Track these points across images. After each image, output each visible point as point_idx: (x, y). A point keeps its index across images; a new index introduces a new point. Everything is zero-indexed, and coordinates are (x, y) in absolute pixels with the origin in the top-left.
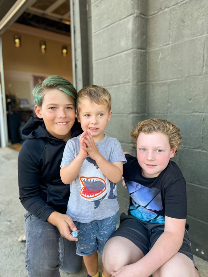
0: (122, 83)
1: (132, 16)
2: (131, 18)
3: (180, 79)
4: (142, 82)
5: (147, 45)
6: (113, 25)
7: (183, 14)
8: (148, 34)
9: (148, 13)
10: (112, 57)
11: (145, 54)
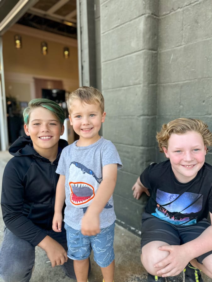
0: (132, 84)
1: (143, 16)
2: (143, 18)
3: (193, 81)
4: (153, 83)
5: (158, 46)
6: (123, 25)
7: (197, 14)
8: (159, 35)
9: (159, 14)
10: (122, 58)
11: (156, 55)
